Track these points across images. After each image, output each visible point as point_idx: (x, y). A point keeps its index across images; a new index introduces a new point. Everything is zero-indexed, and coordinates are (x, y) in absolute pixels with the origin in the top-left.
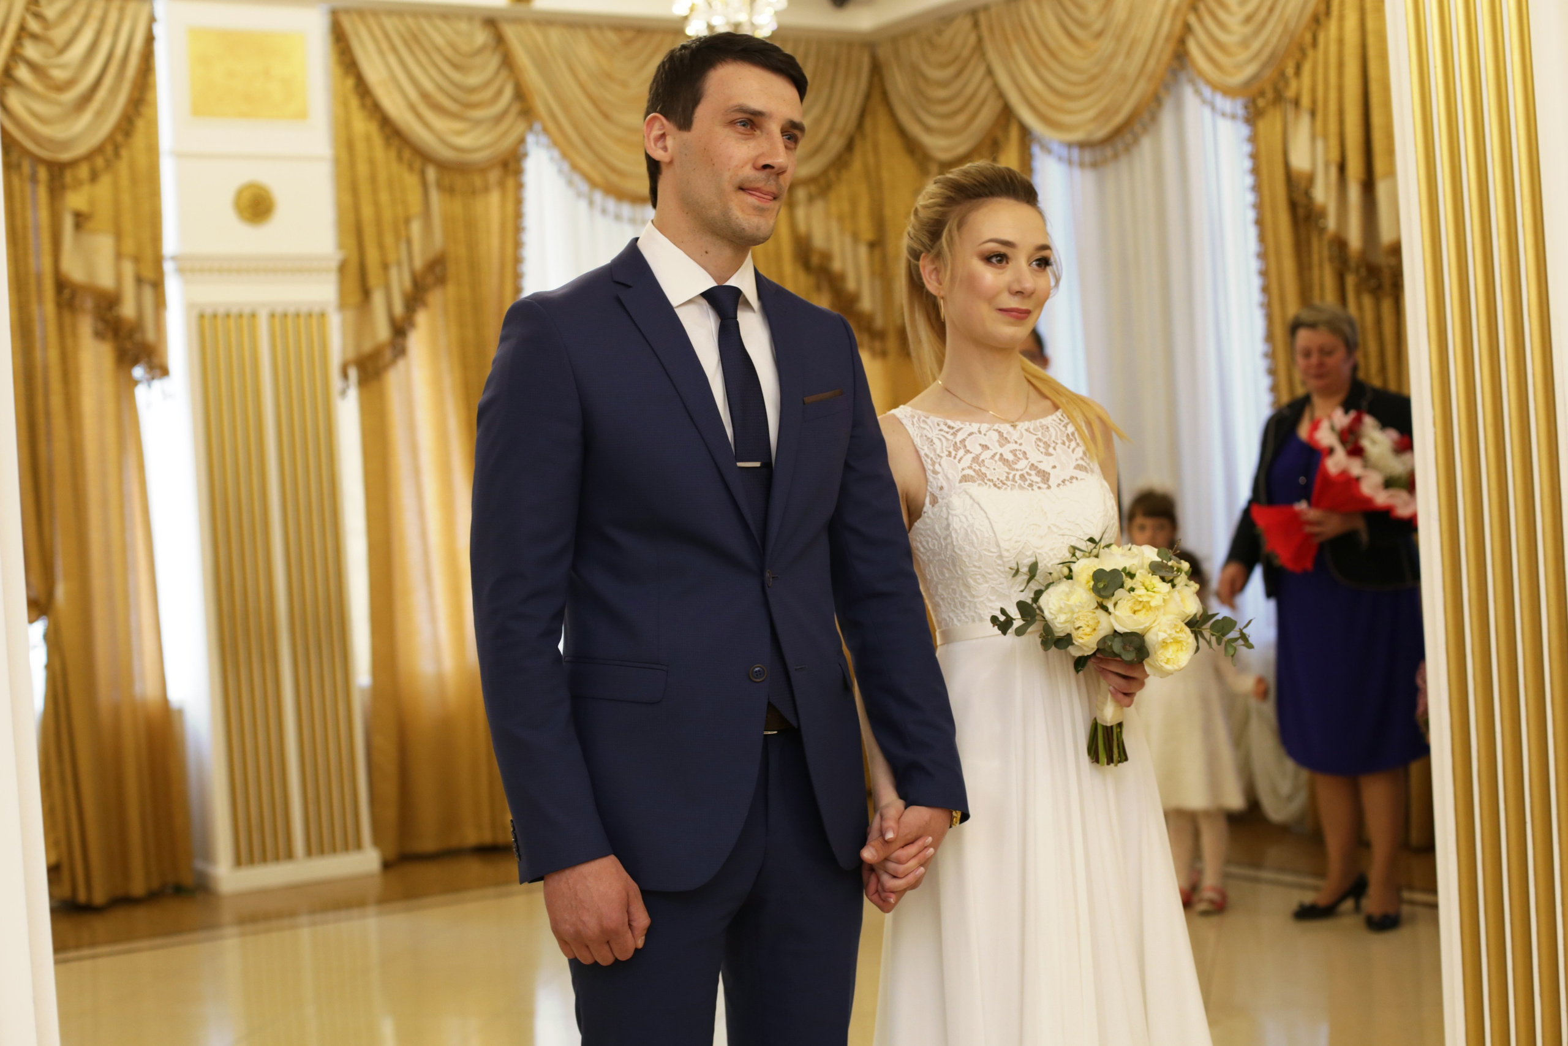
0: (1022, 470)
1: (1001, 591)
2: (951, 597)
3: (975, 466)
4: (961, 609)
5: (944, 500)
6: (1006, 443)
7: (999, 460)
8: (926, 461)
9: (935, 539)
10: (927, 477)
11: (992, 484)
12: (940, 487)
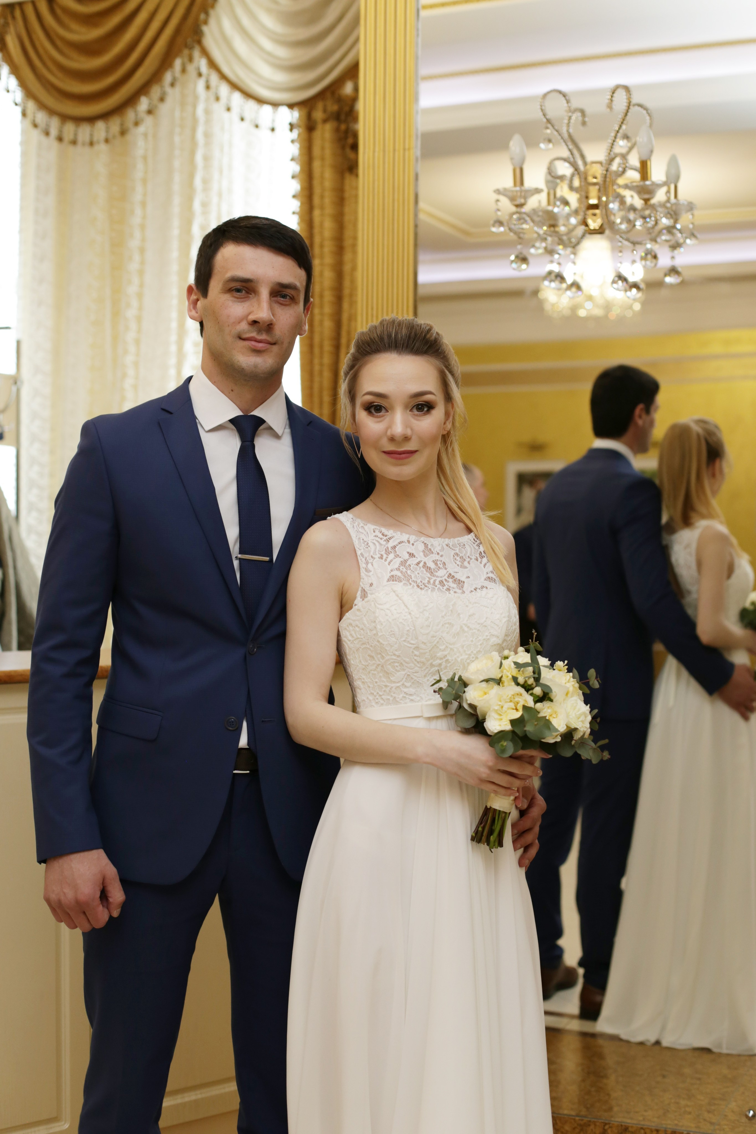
0: (441, 577)
1: (415, 678)
2: (371, 681)
3: (403, 569)
4: (379, 693)
5: (373, 595)
6: (430, 553)
7: (423, 566)
8: (361, 560)
9: (362, 629)
10: (360, 573)
11: (415, 585)
12: (370, 583)
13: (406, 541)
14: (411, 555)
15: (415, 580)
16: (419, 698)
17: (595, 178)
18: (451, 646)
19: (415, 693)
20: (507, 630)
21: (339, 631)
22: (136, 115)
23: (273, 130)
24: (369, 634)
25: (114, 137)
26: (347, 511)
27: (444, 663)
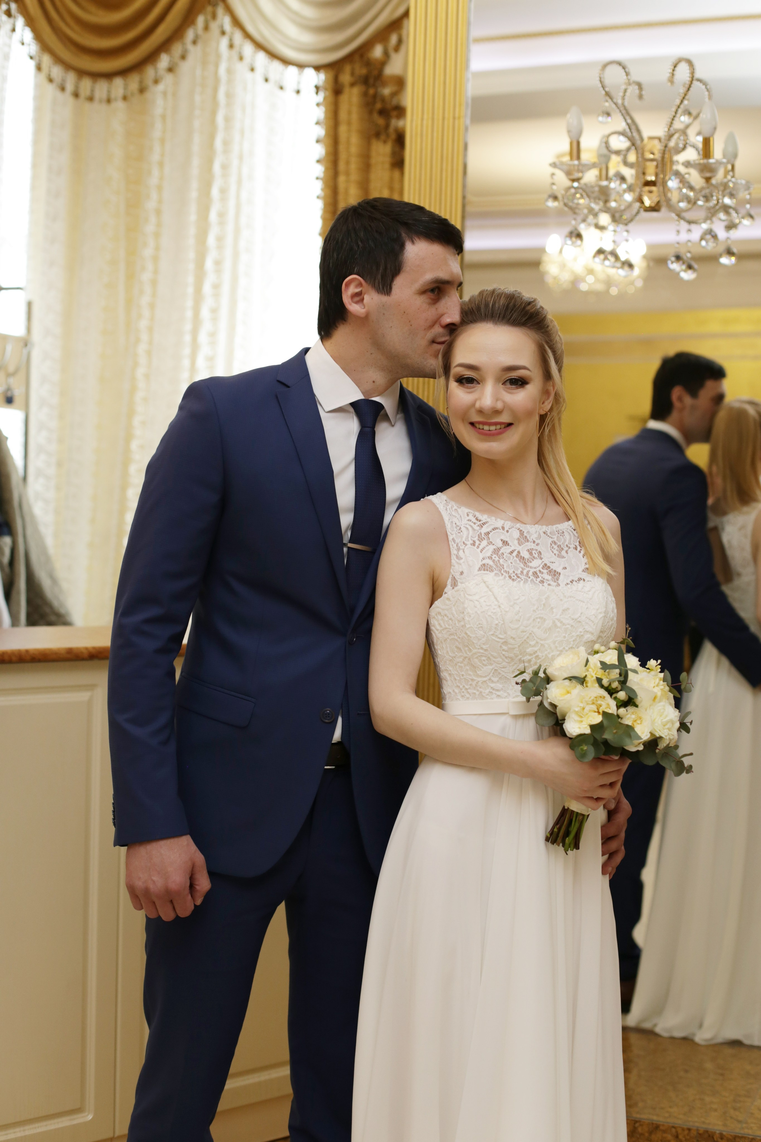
0: (535, 568)
1: (504, 674)
2: (457, 673)
3: (495, 557)
4: (465, 686)
5: (463, 584)
6: (525, 541)
7: (516, 556)
8: (452, 545)
9: (451, 619)
10: (451, 560)
11: (507, 575)
12: (461, 571)
13: (501, 528)
14: (505, 543)
15: (507, 570)
16: (506, 694)
17: (653, 154)
18: (542, 642)
19: (502, 689)
20: (602, 626)
21: (428, 620)
22: (156, 72)
23: (298, 92)
24: (457, 625)
25: (132, 94)
26: (441, 492)
27: (534, 659)
